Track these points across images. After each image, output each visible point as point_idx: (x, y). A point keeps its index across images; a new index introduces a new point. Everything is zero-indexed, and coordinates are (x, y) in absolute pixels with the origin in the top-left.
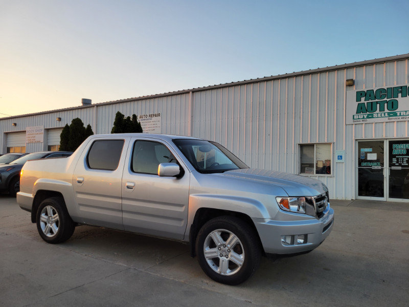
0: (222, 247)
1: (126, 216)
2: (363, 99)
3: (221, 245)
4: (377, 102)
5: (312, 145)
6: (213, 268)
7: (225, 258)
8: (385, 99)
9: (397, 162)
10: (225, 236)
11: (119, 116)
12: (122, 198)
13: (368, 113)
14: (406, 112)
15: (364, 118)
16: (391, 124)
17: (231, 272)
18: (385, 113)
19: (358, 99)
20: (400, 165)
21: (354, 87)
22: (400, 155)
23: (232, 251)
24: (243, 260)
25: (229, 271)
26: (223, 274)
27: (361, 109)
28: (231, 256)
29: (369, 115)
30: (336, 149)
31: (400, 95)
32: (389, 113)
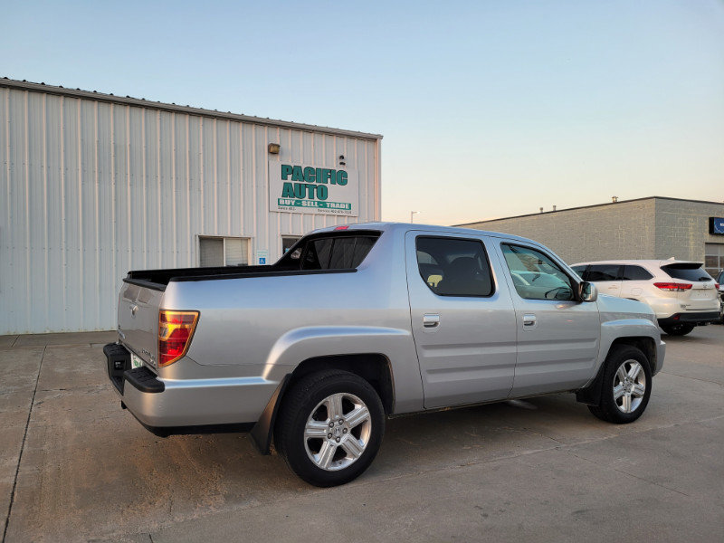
0: (626, 382)
2: (290, 177)
4: (306, 186)
5: (219, 240)
8: (314, 183)
12: (516, 343)
13: (296, 199)
14: (335, 203)
15: (291, 205)
16: (321, 217)
18: (314, 202)
19: (284, 177)
21: (278, 158)
26: (629, 412)
27: (287, 191)
28: (635, 388)
29: (297, 201)
30: (258, 248)
31: (329, 180)
32: (319, 203)
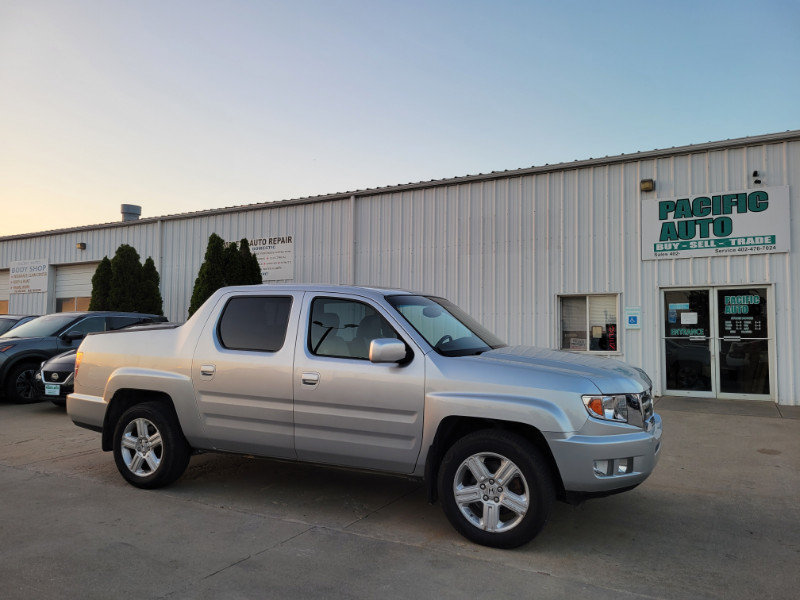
0: (487, 484)
1: (300, 433)
2: (671, 215)
3: (485, 480)
4: (695, 222)
5: (582, 298)
6: (472, 520)
7: (493, 502)
8: (710, 216)
9: (733, 328)
10: (492, 465)
11: (215, 242)
12: (293, 402)
13: (680, 240)
14: (746, 239)
15: (673, 249)
16: (722, 260)
17: (505, 525)
18: (709, 241)
19: (663, 216)
20: (738, 333)
21: (654, 195)
22: (737, 315)
23: (505, 489)
24: (527, 504)
25: (500, 524)
26: (489, 530)
27: (667, 233)
28: (505, 498)
29: (682, 243)
30: (626, 305)
31: (735, 208)
32: (716, 242)
